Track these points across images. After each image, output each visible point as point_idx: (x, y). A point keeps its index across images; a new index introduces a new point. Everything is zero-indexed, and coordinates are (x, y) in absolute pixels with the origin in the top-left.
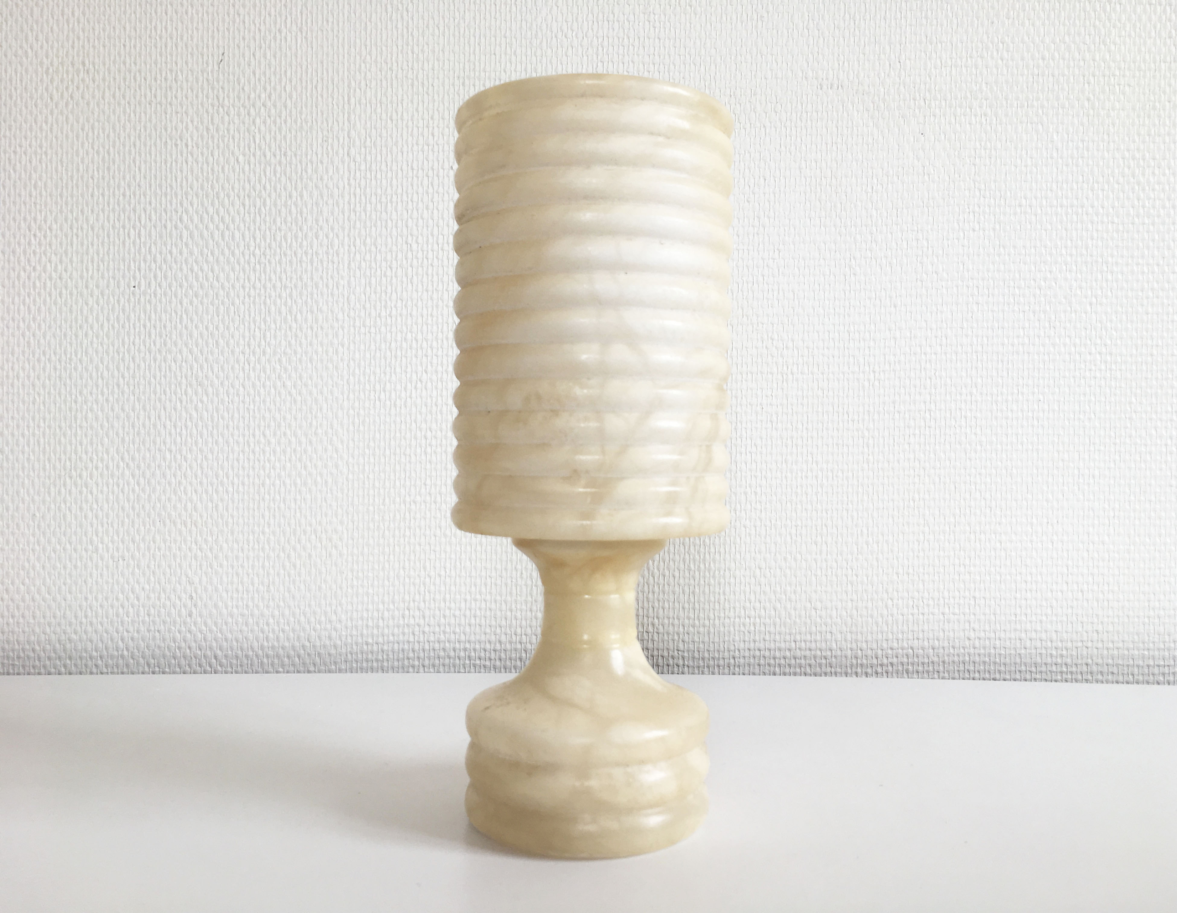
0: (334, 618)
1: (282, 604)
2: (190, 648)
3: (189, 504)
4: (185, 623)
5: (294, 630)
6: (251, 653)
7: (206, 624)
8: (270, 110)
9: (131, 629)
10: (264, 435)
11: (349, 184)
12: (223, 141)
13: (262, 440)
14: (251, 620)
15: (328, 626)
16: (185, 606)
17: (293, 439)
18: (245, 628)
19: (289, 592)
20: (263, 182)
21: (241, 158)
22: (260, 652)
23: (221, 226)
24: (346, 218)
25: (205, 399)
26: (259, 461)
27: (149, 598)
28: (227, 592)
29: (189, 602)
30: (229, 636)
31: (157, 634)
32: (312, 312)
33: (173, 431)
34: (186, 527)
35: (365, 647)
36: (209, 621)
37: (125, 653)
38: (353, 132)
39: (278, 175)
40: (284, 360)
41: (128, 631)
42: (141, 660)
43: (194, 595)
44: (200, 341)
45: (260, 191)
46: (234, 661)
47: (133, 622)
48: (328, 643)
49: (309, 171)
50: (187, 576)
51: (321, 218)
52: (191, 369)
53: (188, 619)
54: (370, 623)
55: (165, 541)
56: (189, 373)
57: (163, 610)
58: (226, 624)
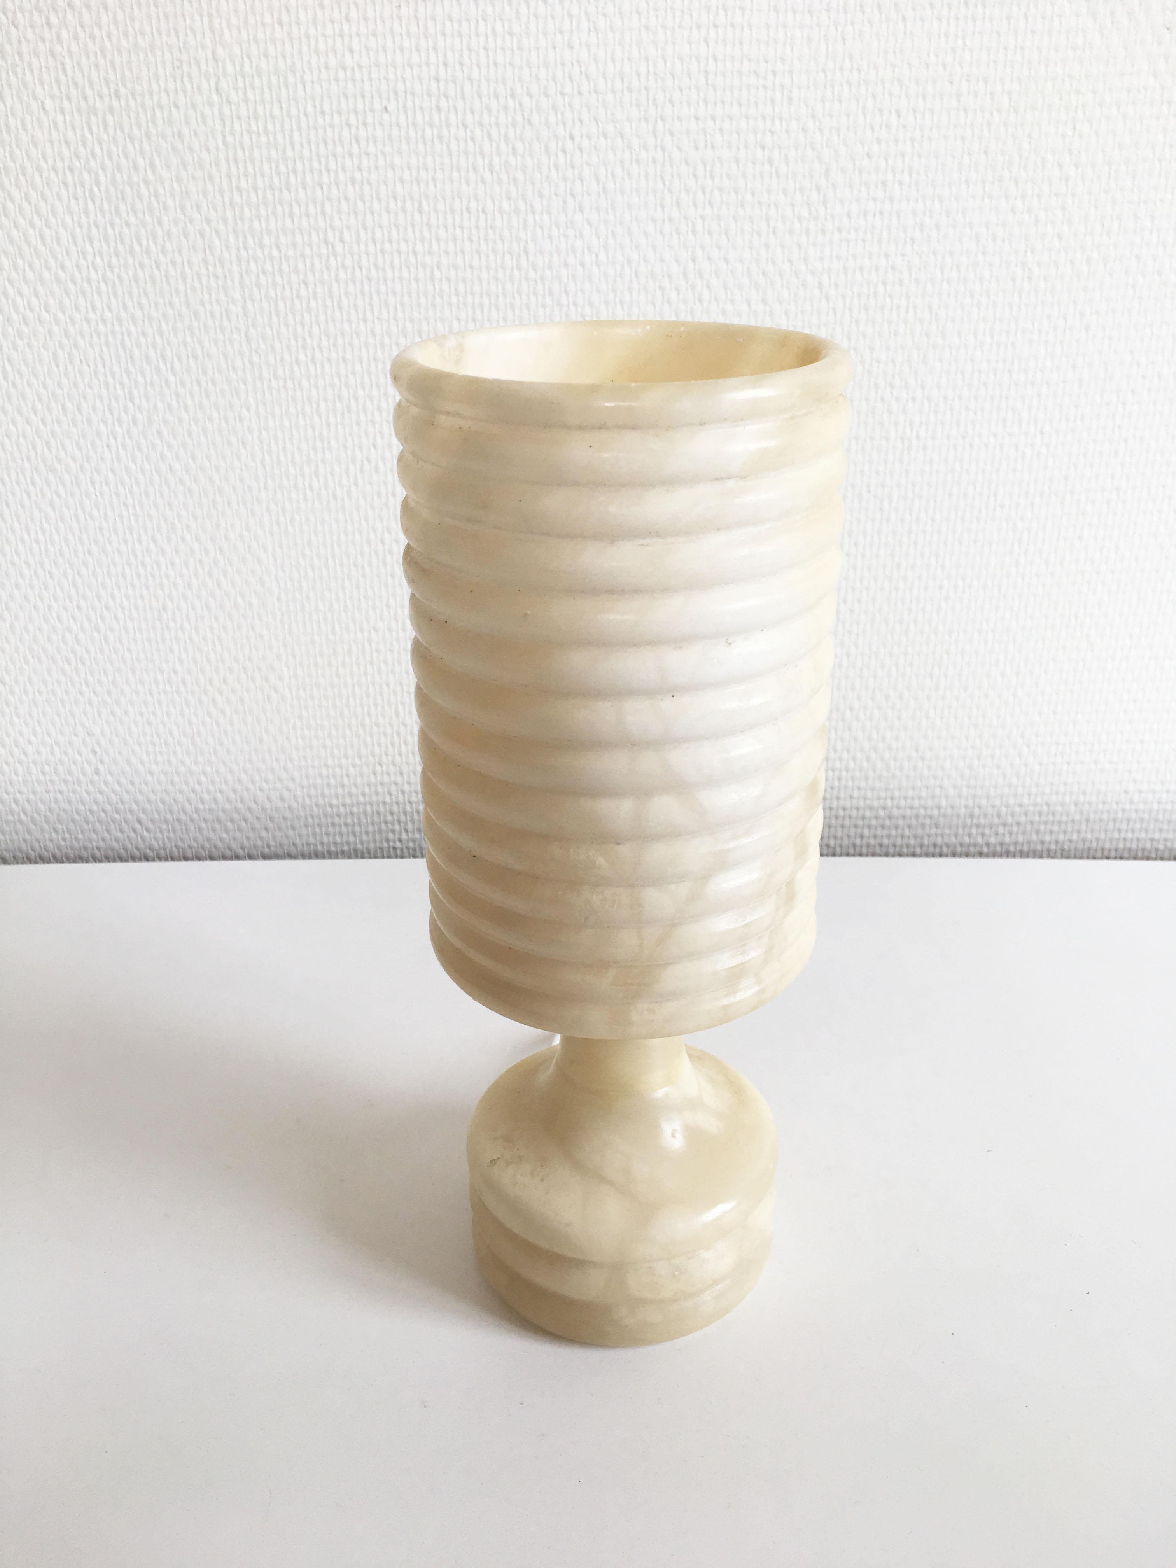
0: (284, 775)
1: (213, 758)
2: (104, 811)
3: (68, 635)
4: (91, 782)
5: (234, 791)
6: (183, 817)
7: (119, 783)
8: (80, 14)
9: (24, 789)
10: (155, 541)
11: (225, 143)
12: (15, 74)
13: (152, 547)
14: (176, 779)
15: (279, 785)
16: (89, 763)
17: (196, 546)
18: (170, 788)
19: (221, 744)
20: (90, 144)
21: (48, 103)
22: (195, 816)
23: (37, 221)
24: (227, 201)
25: (61, 490)
26: (153, 576)
27: (39, 753)
28: (140, 744)
29: (92, 758)
30: (153, 797)
31: (59, 796)
32: (195, 357)
33: (26, 536)
34: (69, 663)
35: (329, 809)
36: (123, 780)
37: (23, 817)
38: (220, 51)
39: (111, 132)
40: (165, 432)
41: (20, 793)
42: (46, 827)
43: (97, 749)
44: (38, 405)
45: (88, 160)
46: (164, 827)
47: (25, 782)
48: (280, 804)
49: (159, 122)
50: (84, 726)
51: (188, 204)
52: (34, 448)
53: (96, 778)
54: (332, 781)
55: (45, 683)
56: (32, 454)
57: (60, 767)
58: (146, 783)
